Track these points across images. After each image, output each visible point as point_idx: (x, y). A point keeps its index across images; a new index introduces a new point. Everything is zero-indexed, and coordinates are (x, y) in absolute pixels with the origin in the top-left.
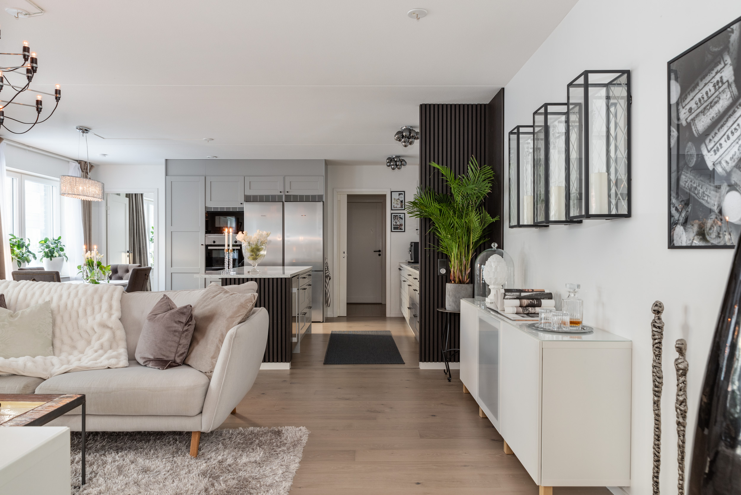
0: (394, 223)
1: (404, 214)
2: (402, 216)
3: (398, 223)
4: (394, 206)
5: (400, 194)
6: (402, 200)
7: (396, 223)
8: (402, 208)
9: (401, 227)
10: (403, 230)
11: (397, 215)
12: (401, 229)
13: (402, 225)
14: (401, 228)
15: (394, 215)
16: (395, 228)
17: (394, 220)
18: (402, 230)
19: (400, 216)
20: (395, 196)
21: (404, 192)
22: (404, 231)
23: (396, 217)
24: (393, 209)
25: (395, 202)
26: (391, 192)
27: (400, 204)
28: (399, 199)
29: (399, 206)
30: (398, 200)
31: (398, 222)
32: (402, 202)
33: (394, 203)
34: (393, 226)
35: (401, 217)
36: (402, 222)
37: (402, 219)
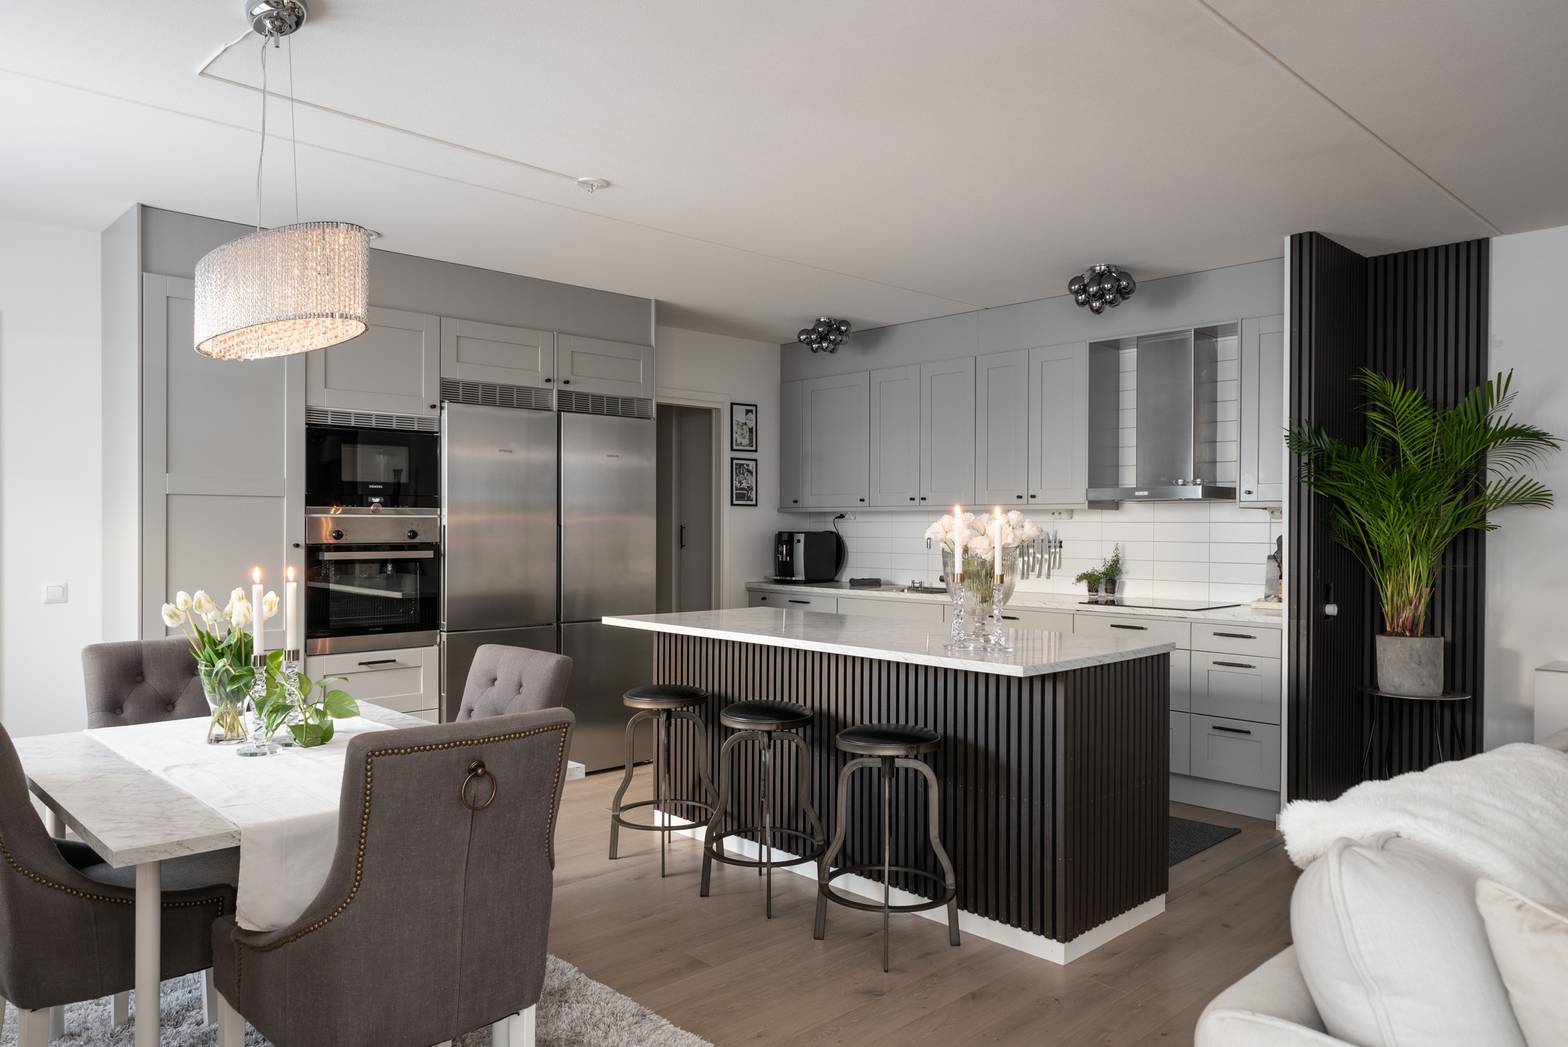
0: (737, 483)
1: (756, 460)
2: (752, 464)
3: (744, 485)
4: (736, 441)
5: (748, 412)
6: (752, 428)
7: (741, 483)
8: (752, 446)
9: (749, 494)
10: (754, 502)
11: (743, 465)
12: (750, 499)
13: (752, 489)
14: (750, 497)
15: (737, 464)
16: (740, 497)
17: (737, 475)
18: (752, 500)
19: (748, 465)
20: (740, 415)
21: (756, 406)
22: (756, 505)
23: (740, 468)
24: (735, 447)
25: (739, 431)
26: (732, 404)
27: (747, 436)
28: (746, 424)
29: (746, 441)
30: (744, 427)
31: (744, 482)
32: (751, 430)
33: (736, 433)
34: (734, 492)
35: (750, 468)
36: (752, 481)
37: (751, 473)
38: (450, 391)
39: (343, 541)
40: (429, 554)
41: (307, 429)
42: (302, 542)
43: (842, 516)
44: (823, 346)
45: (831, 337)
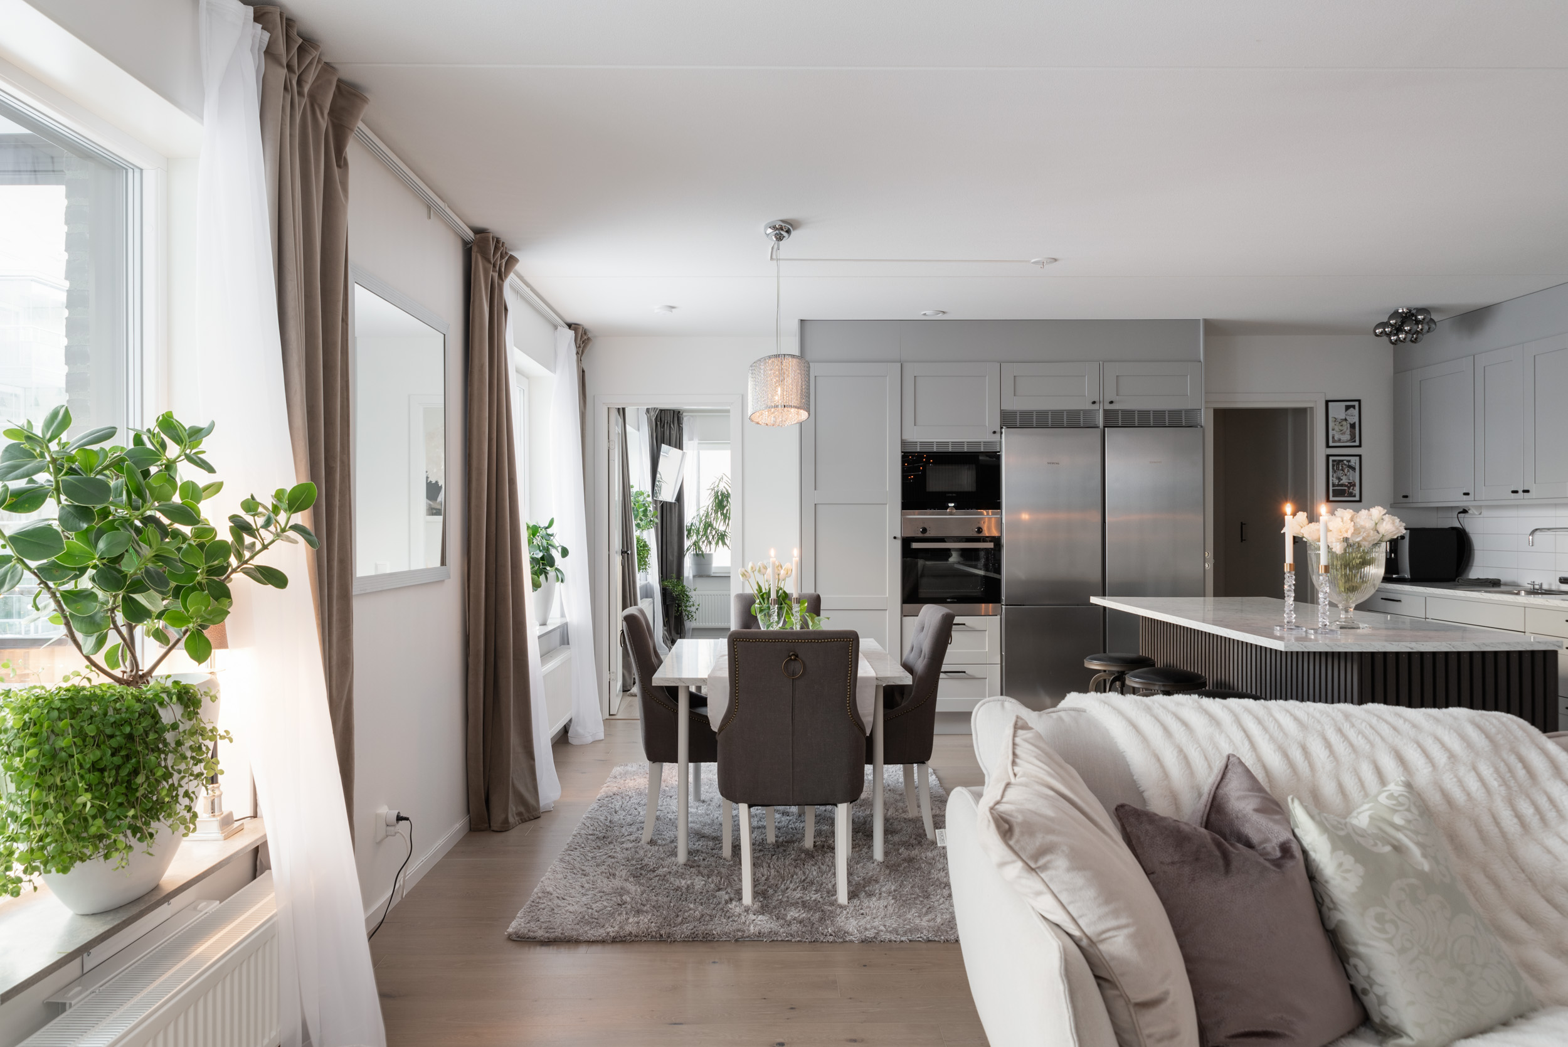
0: (1334, 479)
1: (1360, 456)
2: (1354, 461)
3: (1344, 481)
4: (1333, 438)
5: (1348, 408)
6: (1355, 423)
7: (1339, 479)
8: (1355, 441)
9: (1351, 490)
10: (1357, 498)
11: (1342, 461)
12: (1351, 495)
13: (1354, 485)
14: (1351, 493)
15: (1333, 461)
16: (1337, 493)
17: (1334, 471)
18: (1355, 496)
19: (1349, 461)
20: (1337, 411)
21: (1359, 401)
22: (1360, 501)
23: (1338, 464)
24: (1331, 444)
25: (1337, 428)
26: (1327, 402)
27: (1348, 432)
28: (1346, 420)
29: (1347, 437)
30: (1344, 423)
31: (1344, 478)
32: (1353, 426)
33: (1333, 430)
34: (1331, 488)
35: (1352, 463)
36: (1354, 477)
37: (1354, 469)
38: (1010, 420)
39: (927, 535)
40: (991, 545)
41: (903, 457)
42: (899, 535)
43: (1465, 511)
44: (1400, 338)
45: (1406, 328)
